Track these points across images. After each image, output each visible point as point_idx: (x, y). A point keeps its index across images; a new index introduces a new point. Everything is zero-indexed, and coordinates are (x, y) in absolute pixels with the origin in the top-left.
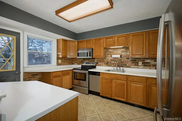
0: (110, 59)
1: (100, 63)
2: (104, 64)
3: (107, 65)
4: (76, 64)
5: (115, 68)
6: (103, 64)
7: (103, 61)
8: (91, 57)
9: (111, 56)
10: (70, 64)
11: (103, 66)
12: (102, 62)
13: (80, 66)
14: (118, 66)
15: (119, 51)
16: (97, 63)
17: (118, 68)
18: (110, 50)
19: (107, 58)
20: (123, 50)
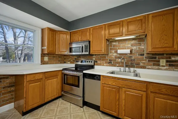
0: (113, 56)
1: (99, 62)
2: (106, 63)
3: (110, 64)
4: (69, 63)
5: (122, 69)
6: (104, 62)
7: (104, 58)
8: (88, 53)
9: (116, 52)
10: (61, 63)
11: (103, 65)
12: (103, 60)
13: (73, 65)
14: (127, 66)
15: (129, 44)
16: (96, 62)
17: (127, 69)
18: (114, 43)
19: (110, 54)
20: (133, 42)
